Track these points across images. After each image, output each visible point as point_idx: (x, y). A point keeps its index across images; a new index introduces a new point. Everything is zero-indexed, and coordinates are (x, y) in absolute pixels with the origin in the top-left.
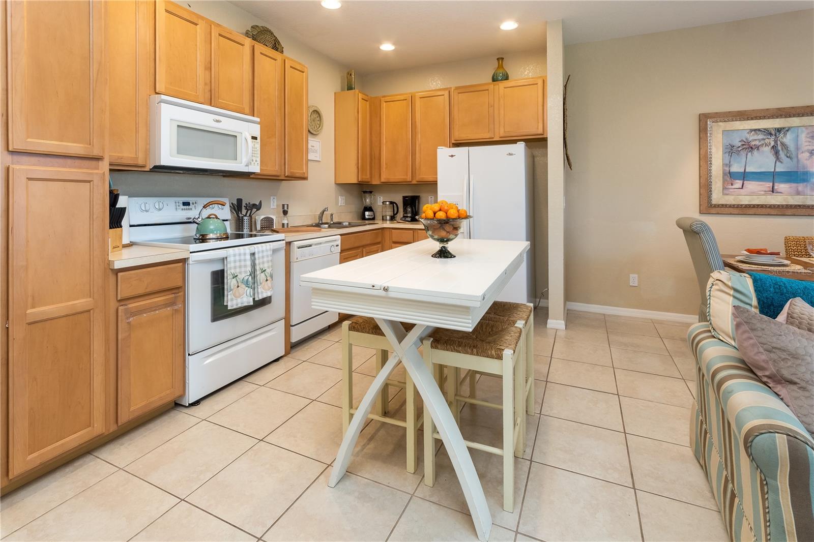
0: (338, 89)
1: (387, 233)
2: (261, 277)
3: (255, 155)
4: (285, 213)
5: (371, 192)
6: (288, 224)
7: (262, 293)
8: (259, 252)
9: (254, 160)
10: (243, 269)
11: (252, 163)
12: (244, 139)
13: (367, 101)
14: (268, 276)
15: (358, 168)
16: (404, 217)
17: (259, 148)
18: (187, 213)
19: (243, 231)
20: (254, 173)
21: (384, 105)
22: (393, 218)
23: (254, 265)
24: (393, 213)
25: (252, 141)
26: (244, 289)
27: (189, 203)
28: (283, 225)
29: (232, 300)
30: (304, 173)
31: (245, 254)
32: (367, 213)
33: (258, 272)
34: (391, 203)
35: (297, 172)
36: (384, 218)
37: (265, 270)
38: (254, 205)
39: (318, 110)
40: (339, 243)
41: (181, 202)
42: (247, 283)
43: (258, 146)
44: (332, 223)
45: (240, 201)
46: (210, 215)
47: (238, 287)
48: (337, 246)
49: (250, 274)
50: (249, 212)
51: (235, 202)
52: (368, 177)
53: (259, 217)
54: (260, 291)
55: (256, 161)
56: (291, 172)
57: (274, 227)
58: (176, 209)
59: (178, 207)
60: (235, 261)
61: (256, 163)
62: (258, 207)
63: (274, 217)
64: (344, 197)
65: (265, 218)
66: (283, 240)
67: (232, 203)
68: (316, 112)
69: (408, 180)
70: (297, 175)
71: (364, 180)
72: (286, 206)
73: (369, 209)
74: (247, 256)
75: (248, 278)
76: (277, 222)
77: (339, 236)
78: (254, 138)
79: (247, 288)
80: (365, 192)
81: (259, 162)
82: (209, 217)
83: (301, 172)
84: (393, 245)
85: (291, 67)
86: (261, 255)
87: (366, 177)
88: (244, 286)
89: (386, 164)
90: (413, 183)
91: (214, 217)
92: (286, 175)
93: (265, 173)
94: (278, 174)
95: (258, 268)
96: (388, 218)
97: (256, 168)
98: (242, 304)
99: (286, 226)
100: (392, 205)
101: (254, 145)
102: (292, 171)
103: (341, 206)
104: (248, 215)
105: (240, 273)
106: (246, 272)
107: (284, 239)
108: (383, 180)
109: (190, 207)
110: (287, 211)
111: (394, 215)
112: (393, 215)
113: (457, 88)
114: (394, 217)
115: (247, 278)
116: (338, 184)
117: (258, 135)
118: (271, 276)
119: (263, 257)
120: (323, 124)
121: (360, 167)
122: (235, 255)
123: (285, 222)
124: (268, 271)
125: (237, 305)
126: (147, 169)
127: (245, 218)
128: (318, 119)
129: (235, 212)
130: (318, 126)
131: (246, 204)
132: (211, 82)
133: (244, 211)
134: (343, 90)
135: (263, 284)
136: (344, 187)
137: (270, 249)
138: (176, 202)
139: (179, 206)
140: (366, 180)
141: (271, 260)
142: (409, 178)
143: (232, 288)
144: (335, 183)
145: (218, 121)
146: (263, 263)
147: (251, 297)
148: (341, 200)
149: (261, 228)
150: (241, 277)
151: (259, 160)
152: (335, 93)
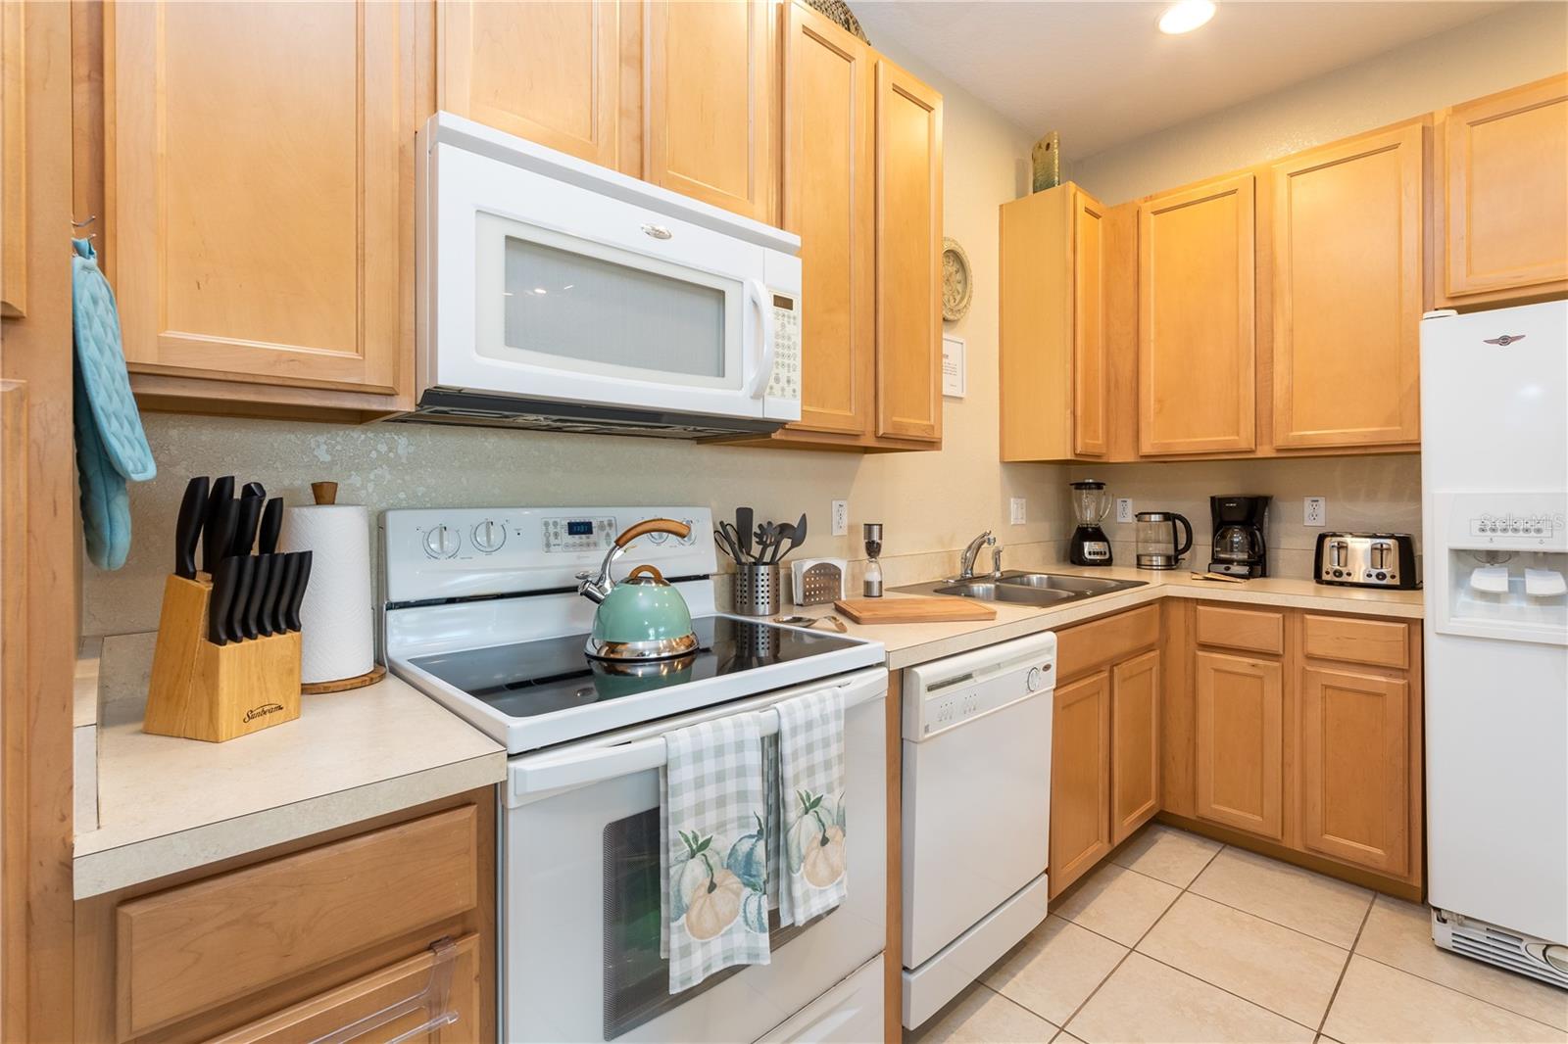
0: (1009, 195)
1: (1177, 614)
2: (802, 829)
3: (786, 361)
4: (873, 549)
5: (1099, 486)
6: (881, 582)
7: (807, 897)
8: (794, 731)
9: (783, 380)
10: (732, 811)
11: (777, 388)
12: (747, 302)
13: (1097, 217)
14: (827, 821)
15: (1074, 413)
16: (1216, 560)
17: (798, 339)
18: (579, 558)
19: (752, 613)
20: (780, 425)
21: (1150, 223)
22: (1172, 563)
23: (775, 783)
24: (1172, 546)
25: (777, 314)
26: (738, 895)
27: (589, 525)
28: (868, 585)
29: (686, 952)
30: (933, 427)
31: (740, 746)
32: (1088, 546)
33: (792, 814)
34: (1168, 517)
35: (913, 424)
36: (1145, 561)
37: (819, 800)
38: (784, 529)
39: (959, 250)
40: (1051, 658)
41: (565, 523)
42: (744, 868)
43: (795, 331)
44: (998, 574)
45: (744, 515)
46: (640, 569)
47: (712, 887)
48: (1047, 668)
49: (760, 832)
50: (770, 551)
51: (732, 519)
52: (1100, 442)
53: (802, 561)
54: (798, 891)
55: (788, 382)
56: (895, 425)
57: (843, 598)
58: (548, 545)
59: (552, 540)
60: (699, 783)
61: (789, 390)
62: (795, 533)
63: (842, 564)
64: (1024, 500)
65: (815, 567)
66: (880, 665)
67: (722, 523)
68: (954, 256)
69: (1244, 445)
70: (913, 433)
71: (1091, 451)
72: (876, 529)
73: (1097, 535)
74: (747, 753)
75: (754, 846)
76: (849, 578)
77: (1051, 633)
78: (784, 303)
79: (749, 890)
80: (1080, 486)
81: (798, 387)
82: (634, 579)
83: (925, 423)
84: (1200, 653)
85: (897, 89)
86: (801, 740)
87: (1092, 442)
88: (733, 881)
89: (1160, 401)
90: (1259, 455)
91: (651, 575)
92: (881, 433)
93: (817, 424)
94: (856, 428)
95: (791, 795)
96: (1159, 561)
97: (786, 406)
98: (725, 959)
99: (876, 592)
100: (1170, 523)
101: (783, 326)
102: (895, 419)
103: (1014, 525)
104: (767, 558)
105: (721, 826)
106: (742, 821)
107: (883, 659)
108: (1147, 448)
109: (593, 537)
110: (879, 545)
111: (1178, 552)
112: (1171, 552)
113: (1457, 110)
114: (1177, 560)
115: (745, 846)
116: (1010, 465)
117: (794, 290)
118: (841, 823)
119: (810, 748)
120: (971, 292)
121: (1079, 413)
122: (698, 757)
123: (874, 577)
124: (831, 801)
125: (707, 969)
126: (405, 404)
127: (763, 569)
128: (959, 277)
129: (728, 549)
130: (958, 298)
131: (760, 526)
132: (641, 108)
133: (756, 549)
134: (1021, 193)
135: (810, 860)
136: (1022, 471)
137: (837, 712)
138: (546, 524)
139: (556, 535)
140: (1096, 451)
141: (840, 757)
142: (1243, 439)
143: (686, 900)
144: (1004, 463)
145: (659, 235)
146: (811, 771)
147: (762, 930)
148: (1017, 509)
149: (805, 596)
150: (722, 844)
151: (797, 376)
152: (1001, 206)
